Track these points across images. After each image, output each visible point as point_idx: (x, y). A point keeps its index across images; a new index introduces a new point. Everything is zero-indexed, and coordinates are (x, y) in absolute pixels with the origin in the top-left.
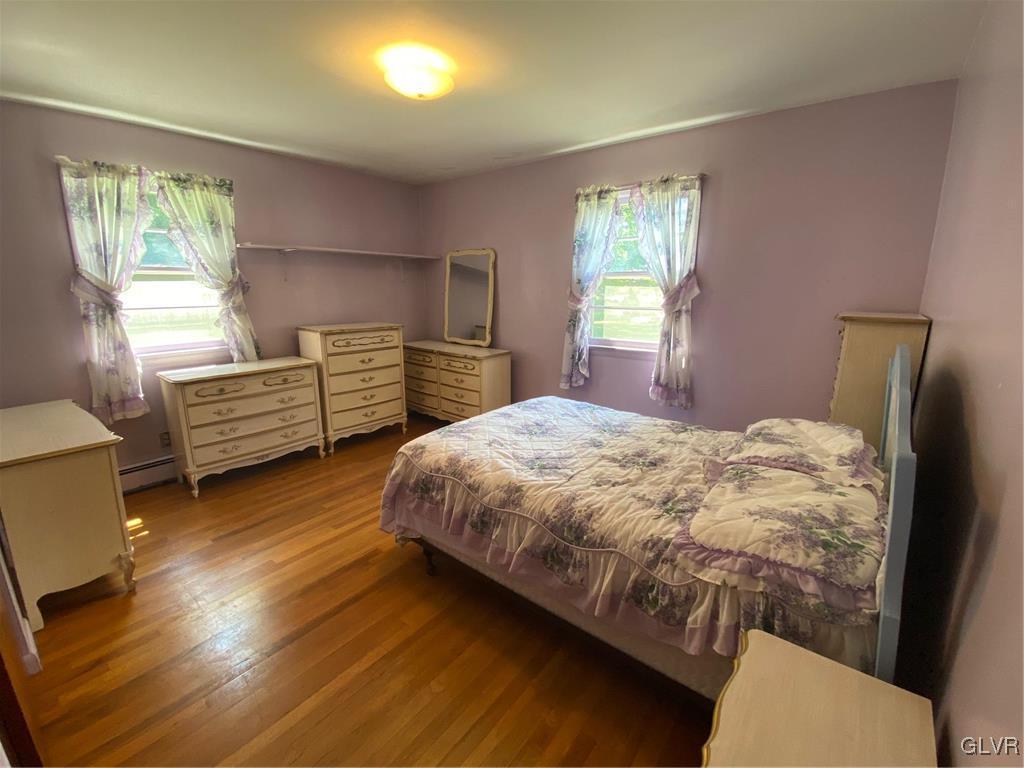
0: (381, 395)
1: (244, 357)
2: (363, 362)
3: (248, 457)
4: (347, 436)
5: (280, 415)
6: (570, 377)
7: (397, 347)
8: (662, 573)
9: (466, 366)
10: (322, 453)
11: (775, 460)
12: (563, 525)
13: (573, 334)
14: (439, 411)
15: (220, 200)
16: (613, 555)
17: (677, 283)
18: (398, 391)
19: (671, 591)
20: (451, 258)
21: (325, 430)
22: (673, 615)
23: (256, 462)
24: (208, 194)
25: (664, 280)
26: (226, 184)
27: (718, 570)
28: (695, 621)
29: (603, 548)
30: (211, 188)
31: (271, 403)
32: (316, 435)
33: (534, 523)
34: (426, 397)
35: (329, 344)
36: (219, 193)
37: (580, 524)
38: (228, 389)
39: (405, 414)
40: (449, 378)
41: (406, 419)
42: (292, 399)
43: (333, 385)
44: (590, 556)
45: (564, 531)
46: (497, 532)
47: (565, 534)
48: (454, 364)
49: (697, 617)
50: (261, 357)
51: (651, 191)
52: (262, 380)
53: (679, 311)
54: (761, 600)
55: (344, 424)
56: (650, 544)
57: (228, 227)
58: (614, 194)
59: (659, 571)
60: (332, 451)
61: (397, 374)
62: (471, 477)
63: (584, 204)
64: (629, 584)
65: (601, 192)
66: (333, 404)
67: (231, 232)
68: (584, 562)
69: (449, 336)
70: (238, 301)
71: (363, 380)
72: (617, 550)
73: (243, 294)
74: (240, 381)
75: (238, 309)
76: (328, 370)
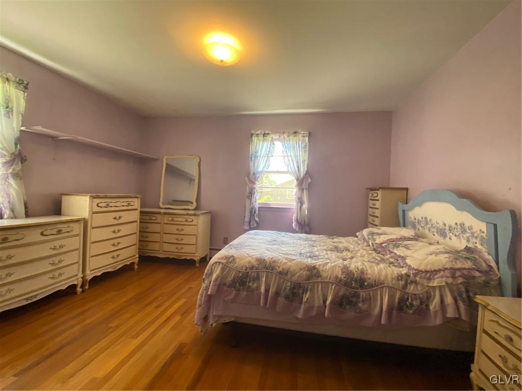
0: (125, 242)
1: (14, 214)
2: (115, 218)
3: (20, 299)
4: (99, 274)
5: (51, 261)
6: (250, 222)
7: (136, 209)
8: (411, 289)
9: (186, 220)
10: (79, 289)
11: (400, 239)
12: (351, 280)
13: (251, 200)
14: (161, 251)
15: (16, 92)
16: (384, 288)
17: (302, 177)
18: (134, 239)
19: (419, 296)
20: (167, 159)
21: (84, 271)
22: (423, 309)
23: (26, 303)
24: (8, 86)
25: (297, 175)
26: (23, 83)
27: (440, 279)
28: (435, 307)
29: (377, 286)
30: (11, 83)
31: (44, 250)
32: (77, 275)
33: (332, 284)
34: (149, 244)
35: (95, 206)
36: (17, 88)
37: (360, 277)
38: (11, 238)
39: (137, 256)
40: (173, 229)
41: (138, 259)
42: (61, 247)
43: (93, 235)
44: (371, 293)
45: (352, 284)
46: (306, 297)
47: (353, 285)
48: (176, 219)
49: (435, 305)
50: (27, 215)
51: (289, 136)
52: (41, 231)
53: (303, 189)
54: (461, 286)
55: (98, 265)
56: (400, 278)
57: (19, 113)
58: (271, 136)
59: (410, 289)
60: (87, 287)
61: (135, 228)
62: (279, 267)
63: (256, 138)
64: (397, 300)
65: (264, 134)
66: (92, 250)
67: (21, 118)
68: (368, 297)
69: (163, 204)
70: (17, 169)
71: (114, 232)
72: (385, 285)
73: (22, 163)
74: (21, 231)
75: (16, 176)
76: (91, 225)
